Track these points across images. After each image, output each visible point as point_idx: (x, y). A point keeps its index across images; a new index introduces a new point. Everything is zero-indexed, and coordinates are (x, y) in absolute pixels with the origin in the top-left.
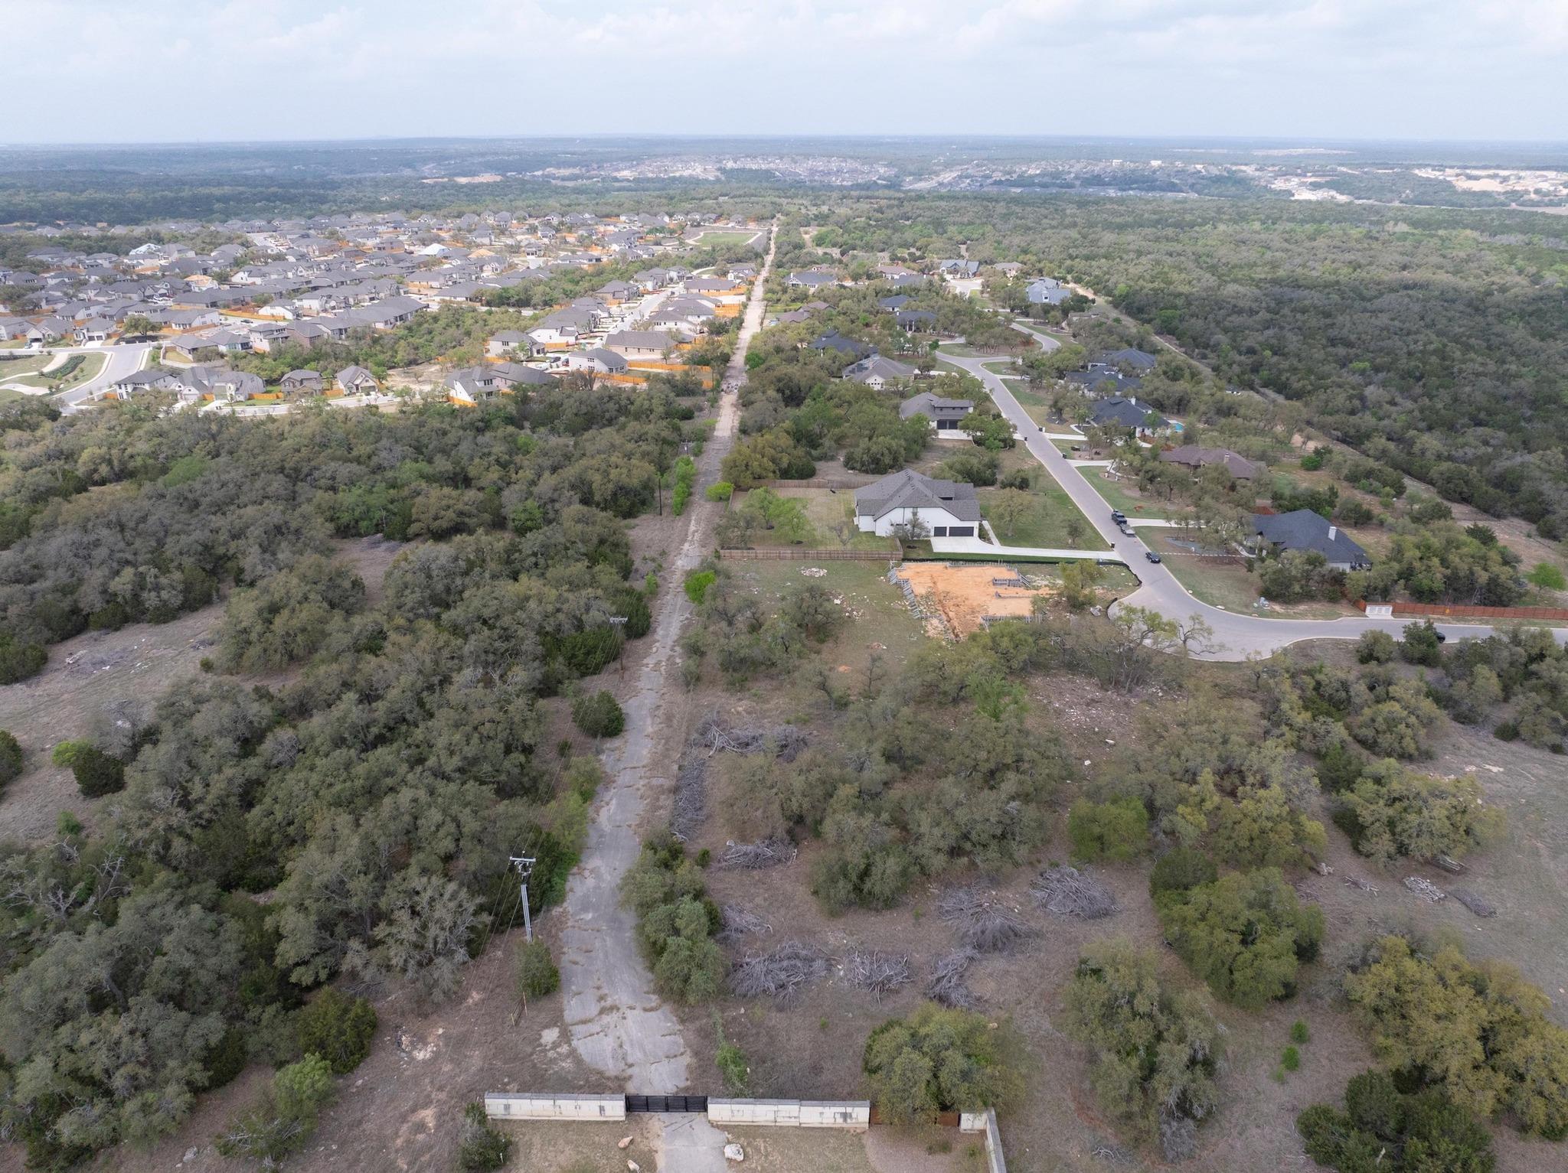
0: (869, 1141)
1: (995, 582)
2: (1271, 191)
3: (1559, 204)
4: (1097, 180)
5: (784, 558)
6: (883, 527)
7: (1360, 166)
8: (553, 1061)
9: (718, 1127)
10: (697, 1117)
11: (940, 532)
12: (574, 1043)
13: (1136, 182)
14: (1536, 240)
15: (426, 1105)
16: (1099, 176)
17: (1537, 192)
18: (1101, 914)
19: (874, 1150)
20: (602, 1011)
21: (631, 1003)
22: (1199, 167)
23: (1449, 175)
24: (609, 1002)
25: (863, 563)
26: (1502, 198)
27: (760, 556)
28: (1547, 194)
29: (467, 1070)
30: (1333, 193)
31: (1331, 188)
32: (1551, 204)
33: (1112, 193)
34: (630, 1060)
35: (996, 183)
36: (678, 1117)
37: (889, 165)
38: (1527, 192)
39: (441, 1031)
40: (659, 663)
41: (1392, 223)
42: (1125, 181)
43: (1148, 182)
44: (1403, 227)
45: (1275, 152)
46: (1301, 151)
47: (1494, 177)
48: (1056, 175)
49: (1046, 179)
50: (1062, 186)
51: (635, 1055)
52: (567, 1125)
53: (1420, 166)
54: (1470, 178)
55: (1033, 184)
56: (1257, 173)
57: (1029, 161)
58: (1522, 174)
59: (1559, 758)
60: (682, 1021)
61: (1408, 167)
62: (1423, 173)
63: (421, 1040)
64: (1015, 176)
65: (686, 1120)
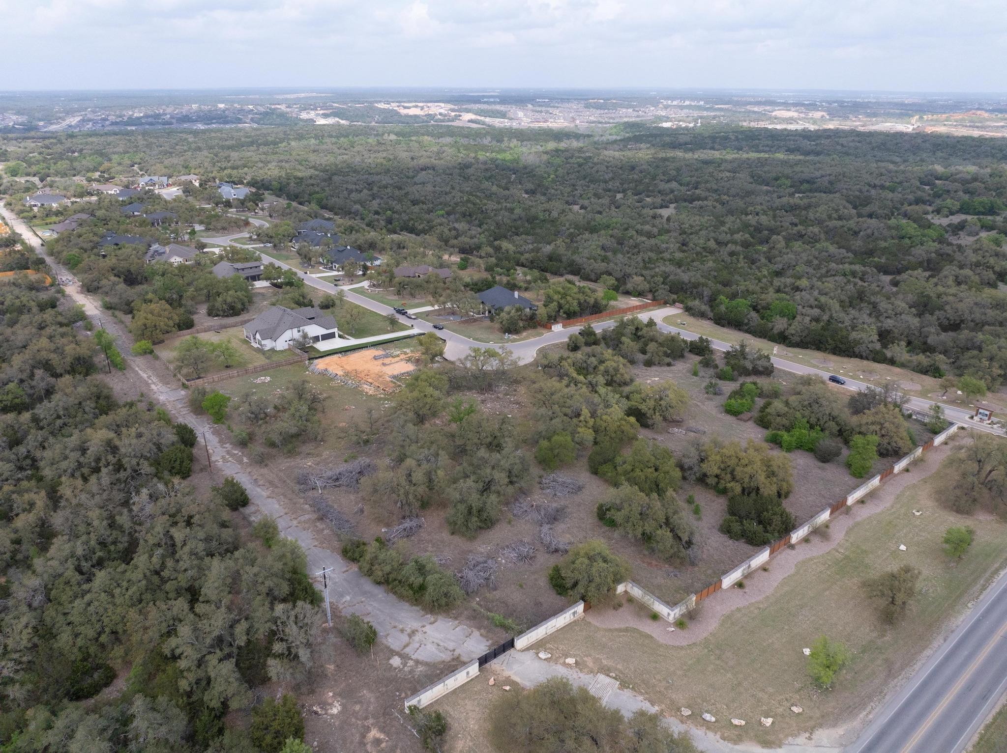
0: (589, 619)
1: (375, 358)
2: (301, 120)
3: (453, 121)
4: (186, 119)
5: (233, 377)
6: (282, 344)
7: (345, 103)
8: (410, 672)
9: (523, 651)
10: (511, 651)
11: (316, 339)
12: (413, 657)
13: (214, 119)
14: (458, 140)
15: (368, 729)
16: (187, 116)
17: (440, 114)
18: (580, 488)
19: (595, 621)
20: (410, 636)
21: (420, 624)
22: (251, 107)
23: (394, 106)
24: (409, 631)
25: (286, 368)
26: (425, 118)
27: (216, 379)
28: (445, 115)
29: (370, 702)
30: (337, 119)
31: (335, 116)
32: (449, 121)
33: (201, 127)
34: (451, 649)
35: (113, 124)
36: (501, 657)
37: (18, 113)
38: (436, 114)
39: (331, 694)
40: (223, 458)
41: (386, 135)
42: (208, 118)
43: (222, 118)
44: (393, 137)
45: (288, 96)
46: (303, 95)
47: (416, 107)
48: (157, 116)
49: (150, 120)
50: (164, 124)
51: (451, 646)
52: (454, 692)
53: (377, 102)
54: (405, 108)
55: (142, 124)
56: (288, 110)
57: (133, 107)
58: (429, 104)
59: (672, 368)
60: (456, 618)
61: (371, 103)
62: (381, 106)
63: (324, 705)
64: (126, 119)
65: (508, 657)
